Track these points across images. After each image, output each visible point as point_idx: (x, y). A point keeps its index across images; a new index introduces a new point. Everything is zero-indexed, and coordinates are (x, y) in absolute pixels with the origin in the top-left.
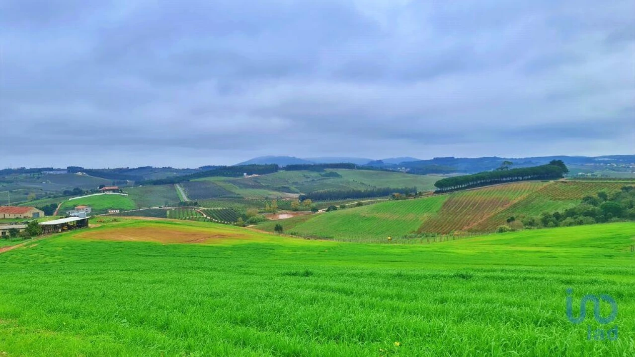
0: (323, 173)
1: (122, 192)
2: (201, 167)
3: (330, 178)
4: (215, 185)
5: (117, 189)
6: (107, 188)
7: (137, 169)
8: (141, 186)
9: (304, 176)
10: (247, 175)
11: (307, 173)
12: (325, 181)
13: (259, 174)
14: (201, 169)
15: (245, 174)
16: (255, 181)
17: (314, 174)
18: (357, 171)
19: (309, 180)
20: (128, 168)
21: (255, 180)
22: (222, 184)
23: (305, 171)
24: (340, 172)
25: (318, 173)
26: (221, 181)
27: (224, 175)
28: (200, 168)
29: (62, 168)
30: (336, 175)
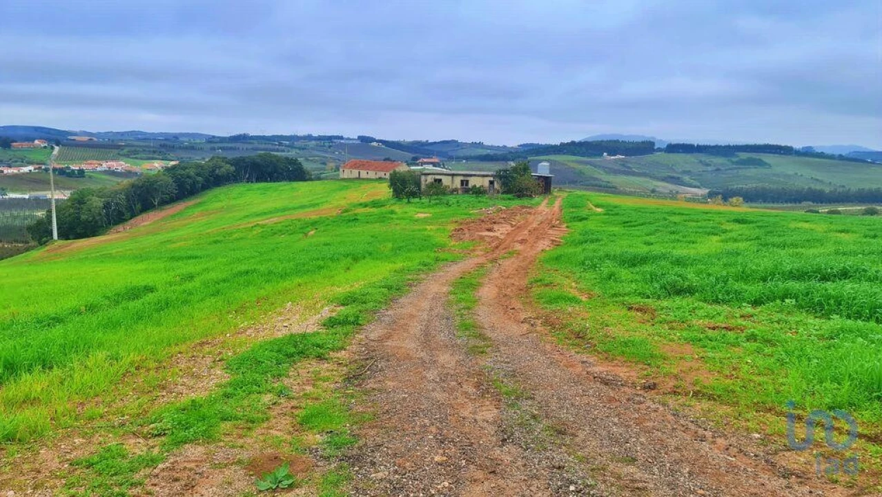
0: (734, 159)
1: (444, 168)
2: (521, 146)
3: (750, 168)
4: (566, 167)
5: (438, 163)
6: (425, 160)
7: (438, 143)
8: (464, 161)
9: (701, 162)
10: (608, 155)
11: (704, 157)
12: (741, 172)
13: (626, 155)
14: (521, 147)
15: (605, 154)
16: (623, 165)
17: (719, 160)
18: (797, 158)
19: (709, 169)
20: (427, 141)
21: (622, 163)
22: (572, 165)
23: (701, 154)
24: (768, 158)
25: (727, 159)
26: (573, 161)
27: (574, 154)
28: (519, 146)
29: (351, 138)
30: (760, 163)
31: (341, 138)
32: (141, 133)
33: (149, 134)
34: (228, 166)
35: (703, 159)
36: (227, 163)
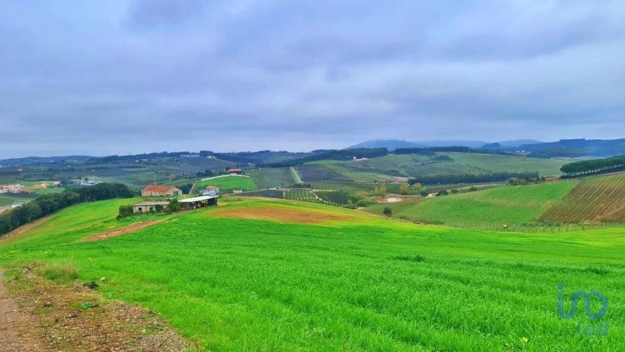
0: (433, 157)
1: (244, 174)
3: (441, 162)
4: (327, 168)
5: (240, 171)
6: (232, 170)
8: (261, 168)
9: (414, 159)
12: (436, 165)
13: (369, 158)
14: (313, 153)
15: (355, 158)
16: (364, 165)
17: (424, 158)
19: (418, 164)
21: (364, 163)
22: (332, 167)
23: (415, 154)
24: (452, 155)
25: (429, 157)
26: (332, 164)
27: (335, 159)
29: (196, 152)
30: (447, 159)
31: (187, 153)
32: (37, 158)
33: (43, 158)
34: (75, 194)
35: (415, 157)
36: (75, 192)
